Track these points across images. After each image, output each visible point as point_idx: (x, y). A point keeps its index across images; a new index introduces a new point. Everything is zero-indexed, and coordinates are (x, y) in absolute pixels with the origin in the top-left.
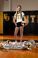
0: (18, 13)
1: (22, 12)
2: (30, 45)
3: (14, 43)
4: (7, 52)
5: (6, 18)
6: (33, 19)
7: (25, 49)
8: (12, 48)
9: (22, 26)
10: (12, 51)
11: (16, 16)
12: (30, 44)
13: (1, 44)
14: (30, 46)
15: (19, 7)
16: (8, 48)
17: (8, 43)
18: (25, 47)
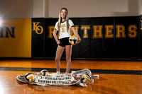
0: (61, 22)
1: (70, 19)
2: (84, 79)
3: (54, 75)
4: (43, 90)
5: (36, 29)
6: (85, 32)
7: (75, 86)
8: (51, 84)
9: (70, 44)
10: (51, 89)
11: (59, 27)
12: (85, 76)
13: (32, 77)
14: (84, 81)
15: (63, 11)
16: (44, 85)
17: (44, 75)
18: (75, 82)
